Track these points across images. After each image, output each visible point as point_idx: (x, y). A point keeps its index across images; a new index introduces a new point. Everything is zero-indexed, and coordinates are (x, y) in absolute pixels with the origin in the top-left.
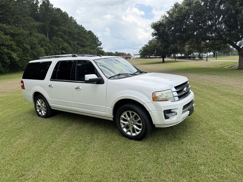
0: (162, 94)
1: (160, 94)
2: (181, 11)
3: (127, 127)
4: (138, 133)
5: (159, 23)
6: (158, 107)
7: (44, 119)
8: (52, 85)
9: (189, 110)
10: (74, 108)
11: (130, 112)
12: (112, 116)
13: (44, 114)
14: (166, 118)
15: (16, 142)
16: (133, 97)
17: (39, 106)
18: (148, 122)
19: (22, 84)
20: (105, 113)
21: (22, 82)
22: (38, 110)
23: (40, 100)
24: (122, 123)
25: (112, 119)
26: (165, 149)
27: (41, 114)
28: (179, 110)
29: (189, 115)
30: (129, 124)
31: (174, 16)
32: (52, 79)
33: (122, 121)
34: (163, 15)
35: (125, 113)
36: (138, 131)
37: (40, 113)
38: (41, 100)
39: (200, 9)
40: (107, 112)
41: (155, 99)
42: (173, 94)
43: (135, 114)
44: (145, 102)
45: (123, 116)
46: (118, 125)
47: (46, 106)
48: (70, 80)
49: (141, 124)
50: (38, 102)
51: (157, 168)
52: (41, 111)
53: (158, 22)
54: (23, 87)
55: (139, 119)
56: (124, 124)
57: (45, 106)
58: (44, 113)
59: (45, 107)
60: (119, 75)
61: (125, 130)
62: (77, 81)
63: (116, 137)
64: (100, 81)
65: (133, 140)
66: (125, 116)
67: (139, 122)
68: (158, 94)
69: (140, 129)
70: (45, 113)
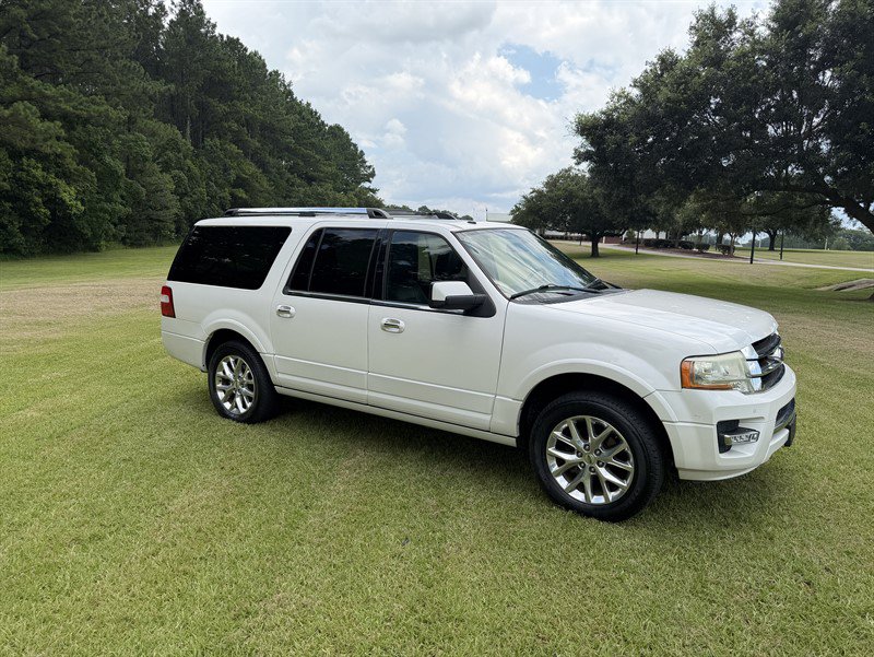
0: (715, 366)
1: (708, 366)
2: (686, 83)
3: (571, 473)
4: (611, 495)
5: (603, 117)
6: (699, 411)
7: (241, 425)
8: (292, 310)
9: (787, 427)
10: (366, 393)
11: (589, 420)
12: (514, 430)
13: (243, 410)
14: (724, 447)
15: (176, 501)
16: (605, 368)
17: (226, 381)
18: (657, 461)
19: (165, 299)
20: (488, 418)
21: (167, 291)
22: (221, 395)
23: (232, 360)
24: (553, 455)
25: (512, 442)
26: (718, 556)
27: (232, 408)
28: (766, 426)
29: (788, 444)
30: (580, 463)
31: (661, 98)
32: (292, 289)
33: (552, 450)
34: (618, 91)
35: (570, 423)
36: (613, 487)
37: (227, 405)
38: (240, 359)
39: (755, 81)
40: (497, 416)
41: (689, 379)
42: (746, 367)
43: (610, 427)
44: (652, 389)
45: (558, 434)
46: (538, 461)
47: (258, 381)
48: (361, 295)
49: (629, 466)
50: (225, 364)
51: (713, 615)
52: (231, 398)
53: (604, 113)
54: (168, 310)
55: (625, 446)
56: (560, 462)
57: (252, 382)
58: (244, 406)
59: (250, 387)
60: (544, 289)
61: (562, 482)
62: (387, 300)
63: (529, 505)
64: (478, 307)
65: (594, 521)
66: (567, 433)
67: (622, 457)
68: (699, 366)
69: (625, 484)
70: (249, 405)
